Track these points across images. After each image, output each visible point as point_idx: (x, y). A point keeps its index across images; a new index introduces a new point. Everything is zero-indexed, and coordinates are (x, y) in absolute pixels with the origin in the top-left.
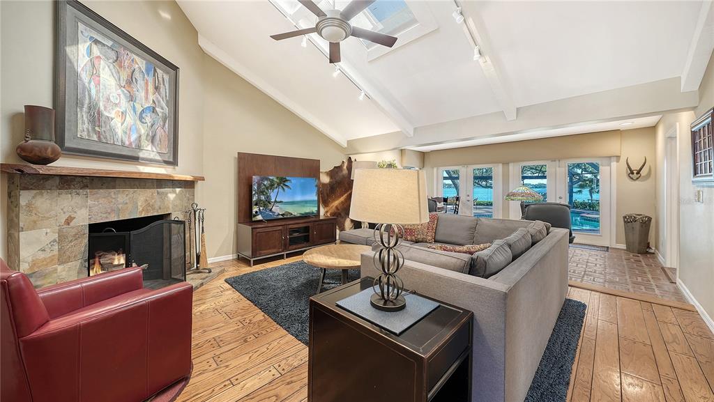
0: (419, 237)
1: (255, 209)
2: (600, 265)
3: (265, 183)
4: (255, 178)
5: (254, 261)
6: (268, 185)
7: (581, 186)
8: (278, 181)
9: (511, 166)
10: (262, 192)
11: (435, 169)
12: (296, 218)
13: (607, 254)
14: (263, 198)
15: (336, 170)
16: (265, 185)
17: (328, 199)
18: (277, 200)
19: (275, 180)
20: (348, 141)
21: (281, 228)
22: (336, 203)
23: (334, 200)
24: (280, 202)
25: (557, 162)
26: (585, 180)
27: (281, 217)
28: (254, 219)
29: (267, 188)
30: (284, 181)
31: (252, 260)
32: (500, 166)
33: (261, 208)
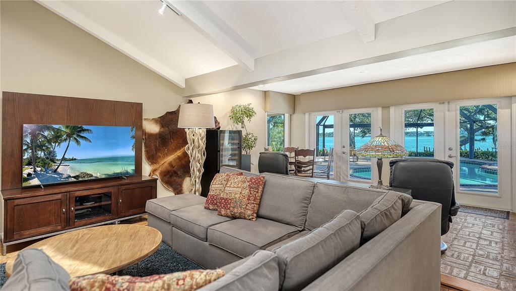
0: (236, 210)
1: (27, 170)
2: (496, 243)
3: (46, 133)
4: (28, 128)
5: (7, 246)
6: (49, 137)
7: (484, 134)
8: (68, 131)
9: (392, 110)
10: (41, 147)
11: (307, 115)
12: (98, 180)
13: (507, 223)
14: (41, 154)
15: (170, 116)
16: (45, 137)
17: (156, 153)
18: (66, 156)
19: (64, 129)
20: (186, 79)
21: (59, 196)
22: (170, 158)
23: (167, 155)
24: (72, 159)
25: (446, 104)
26: (488, 128)
27: (73, 180)
28: (25, 184)
29: (49, 141)
30: (80, 131)
31: (5, 245)
32: (380, 110)
33: (38, 169)
